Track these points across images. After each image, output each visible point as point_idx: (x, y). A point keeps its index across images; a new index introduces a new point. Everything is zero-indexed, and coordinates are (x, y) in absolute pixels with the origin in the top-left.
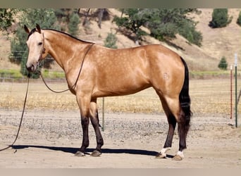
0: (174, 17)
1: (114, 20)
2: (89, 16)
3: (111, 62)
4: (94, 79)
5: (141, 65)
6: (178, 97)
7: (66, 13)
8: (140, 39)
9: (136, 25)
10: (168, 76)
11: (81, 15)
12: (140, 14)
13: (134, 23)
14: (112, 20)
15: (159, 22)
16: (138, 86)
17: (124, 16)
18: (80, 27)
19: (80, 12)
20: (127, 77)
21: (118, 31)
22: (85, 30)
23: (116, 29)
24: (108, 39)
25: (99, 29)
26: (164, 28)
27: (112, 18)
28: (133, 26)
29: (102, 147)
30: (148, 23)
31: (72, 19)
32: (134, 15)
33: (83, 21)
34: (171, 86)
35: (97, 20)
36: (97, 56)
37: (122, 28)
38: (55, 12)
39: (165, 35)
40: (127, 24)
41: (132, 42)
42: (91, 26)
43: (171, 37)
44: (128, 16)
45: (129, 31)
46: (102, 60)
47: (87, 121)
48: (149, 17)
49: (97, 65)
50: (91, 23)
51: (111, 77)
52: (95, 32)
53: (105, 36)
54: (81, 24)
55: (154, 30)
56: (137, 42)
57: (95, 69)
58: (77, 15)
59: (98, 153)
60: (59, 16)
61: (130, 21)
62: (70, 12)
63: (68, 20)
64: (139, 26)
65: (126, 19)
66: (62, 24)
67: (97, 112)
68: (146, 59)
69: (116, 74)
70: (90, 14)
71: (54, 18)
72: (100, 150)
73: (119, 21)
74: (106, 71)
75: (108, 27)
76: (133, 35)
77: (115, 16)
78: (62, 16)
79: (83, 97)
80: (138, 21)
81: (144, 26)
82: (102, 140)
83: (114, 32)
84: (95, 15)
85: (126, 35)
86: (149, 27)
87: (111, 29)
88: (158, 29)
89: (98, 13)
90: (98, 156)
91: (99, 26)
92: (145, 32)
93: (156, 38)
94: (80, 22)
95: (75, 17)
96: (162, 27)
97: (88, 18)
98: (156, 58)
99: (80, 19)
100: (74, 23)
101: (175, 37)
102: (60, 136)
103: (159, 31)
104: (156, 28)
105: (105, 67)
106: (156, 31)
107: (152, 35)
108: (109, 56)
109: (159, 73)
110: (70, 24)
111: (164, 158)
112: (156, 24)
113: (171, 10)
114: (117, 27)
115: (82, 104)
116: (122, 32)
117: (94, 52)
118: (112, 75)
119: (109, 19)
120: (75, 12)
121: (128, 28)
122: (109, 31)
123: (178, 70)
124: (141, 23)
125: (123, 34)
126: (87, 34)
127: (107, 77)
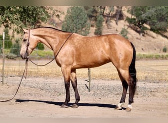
0: (166, 18)
1: (126, 20)
2: (110, 17)
3: (84, 45)
4: (73, 57)
5: (104, 47)
6: (128, 69)
7: (94, 15)
8: (143, 32)
9: (141, 23)
10: (122, 55)
11: (104, 16)
12: (144, 16)
13: (139, 21)
14: (125, 19)
15: (156, 21)
16: (102, 61)
17: (133, 17)
18: (104, 24)
19: (104, 14)
20: (95, 55)
21: (129, 27)
22: (107, 26)
23: (128, 26)
24: (122, 32)
25: (116, 26)
26: (159, 25)
27: (125, 18)
28: (139, 24)
29: (79, 102)
30: (148, 22)
31: (99, 19)
32: (140, 17)
33: (106, 20)
34: (123, 62)
35: (115, 19)
36: (75, 41)
37: (132, 25)
38: (88, 14)
39: (160, 30)
40: (135, 22)
41: (138, 34)
42: (111, 24)
43: (164, 31)
44: (135, 17)
45: (137, 27)
46: (78, 44)
47: (69, 84)
48: (150, 18)
49: (75, 47)
50: (111, 22)
51: (84, 55)
52: (114, 28)
53: (120, 30)
54: (105, 22)
55: (152, 26)
56: (141, 34)
57: (74, 49)
58: (102, 16)
59: (76, 106)
60: (90, 17)
61: (137, 20)
62: (98, 14)
63: (96, 20)
64: (143, 23)
65: (134, 19)
66: (92, 22)
67: (76, 78)
68: (108, 43)
69: (88, 53)
70: (110, 15)
71: (86, 18)
72: (78, 104)
73: (130, 21)
74: (81, 51)
75: (123, 24)
76: (139, 30)
77: (127, 17)
78: (92, 16)
79: (66, 68)
80: (142, 20)
81: (146, 24)
82: (79, 97)
83: (126, 27)
84: (114, 17)
85: (134, 30)
86: (150, 25)
87: (124, 25)
88: (156, 26)
89: (116, 15)
90: (77, 108)
91: (117, 23)
92: (146, 28)
93: (154, 32)
94: (104, 21)
95: (101, 18)
96: (158, 24)
97: (109, 18)
98: (114, 43)
99: (104, 19)
100: (100, 21)
101: (167, 31)
102: (60, 94)
103: (156, 27)
104: (154, 25)
105: (80, 48)
106: (154, 27)
107: (151, 30)
108: (83, 41)
109: (116, 53)
110: (97, 22)
111: (120, 109)
112: (154, 22)
113: (164, 14)
114: (128, 24)
115: (65, 73)
116: (132, 28)
117: (73, 39)
118: (85, 54)
119: (123, 19)
120: (101, 14)
121: (135, 25)
122: (123, 27)
123: (129, 51)
124: (144, 22)
125: (132, 29)
126: (108, 28)
127: (82, 55)
